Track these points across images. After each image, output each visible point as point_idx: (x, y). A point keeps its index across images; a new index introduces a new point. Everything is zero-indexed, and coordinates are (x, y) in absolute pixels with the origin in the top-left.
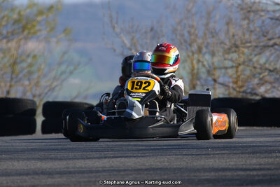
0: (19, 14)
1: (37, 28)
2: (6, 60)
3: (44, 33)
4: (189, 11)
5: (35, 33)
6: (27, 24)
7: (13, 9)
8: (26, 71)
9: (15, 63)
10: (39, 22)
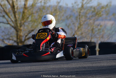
1: (102, 14)
2: (89, 28)
3: (104, 16)
5: (101, 16)
6: (97, 12)
7: (91, 7)
8: (97, 32)
10: (102, 11)
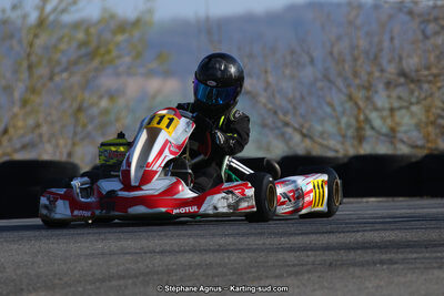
0: (87, 32)
4: (351, 23)
9: (80, 109)
